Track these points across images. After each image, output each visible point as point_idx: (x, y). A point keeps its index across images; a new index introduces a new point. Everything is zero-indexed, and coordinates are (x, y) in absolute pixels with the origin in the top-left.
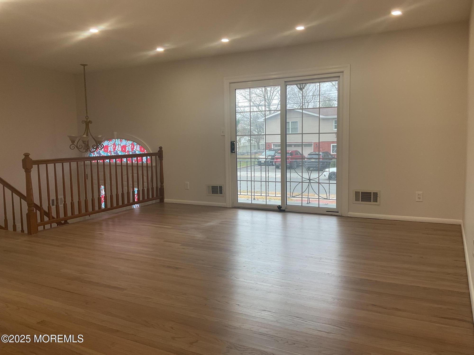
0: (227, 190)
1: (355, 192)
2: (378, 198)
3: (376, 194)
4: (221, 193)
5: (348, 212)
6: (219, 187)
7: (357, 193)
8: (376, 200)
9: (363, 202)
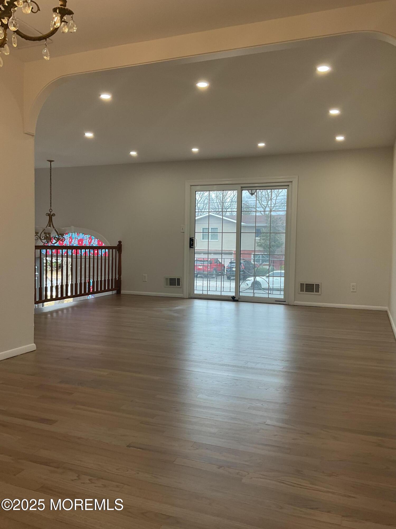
0: (185, 282)
1: (300, 284)
2: (319, 288)
3: (318, 286)
4: (179, 284)
5: (294, 301)
6: (176, 279)
7: (302, 285)
8: (317, 291)
9: (307, 293)
